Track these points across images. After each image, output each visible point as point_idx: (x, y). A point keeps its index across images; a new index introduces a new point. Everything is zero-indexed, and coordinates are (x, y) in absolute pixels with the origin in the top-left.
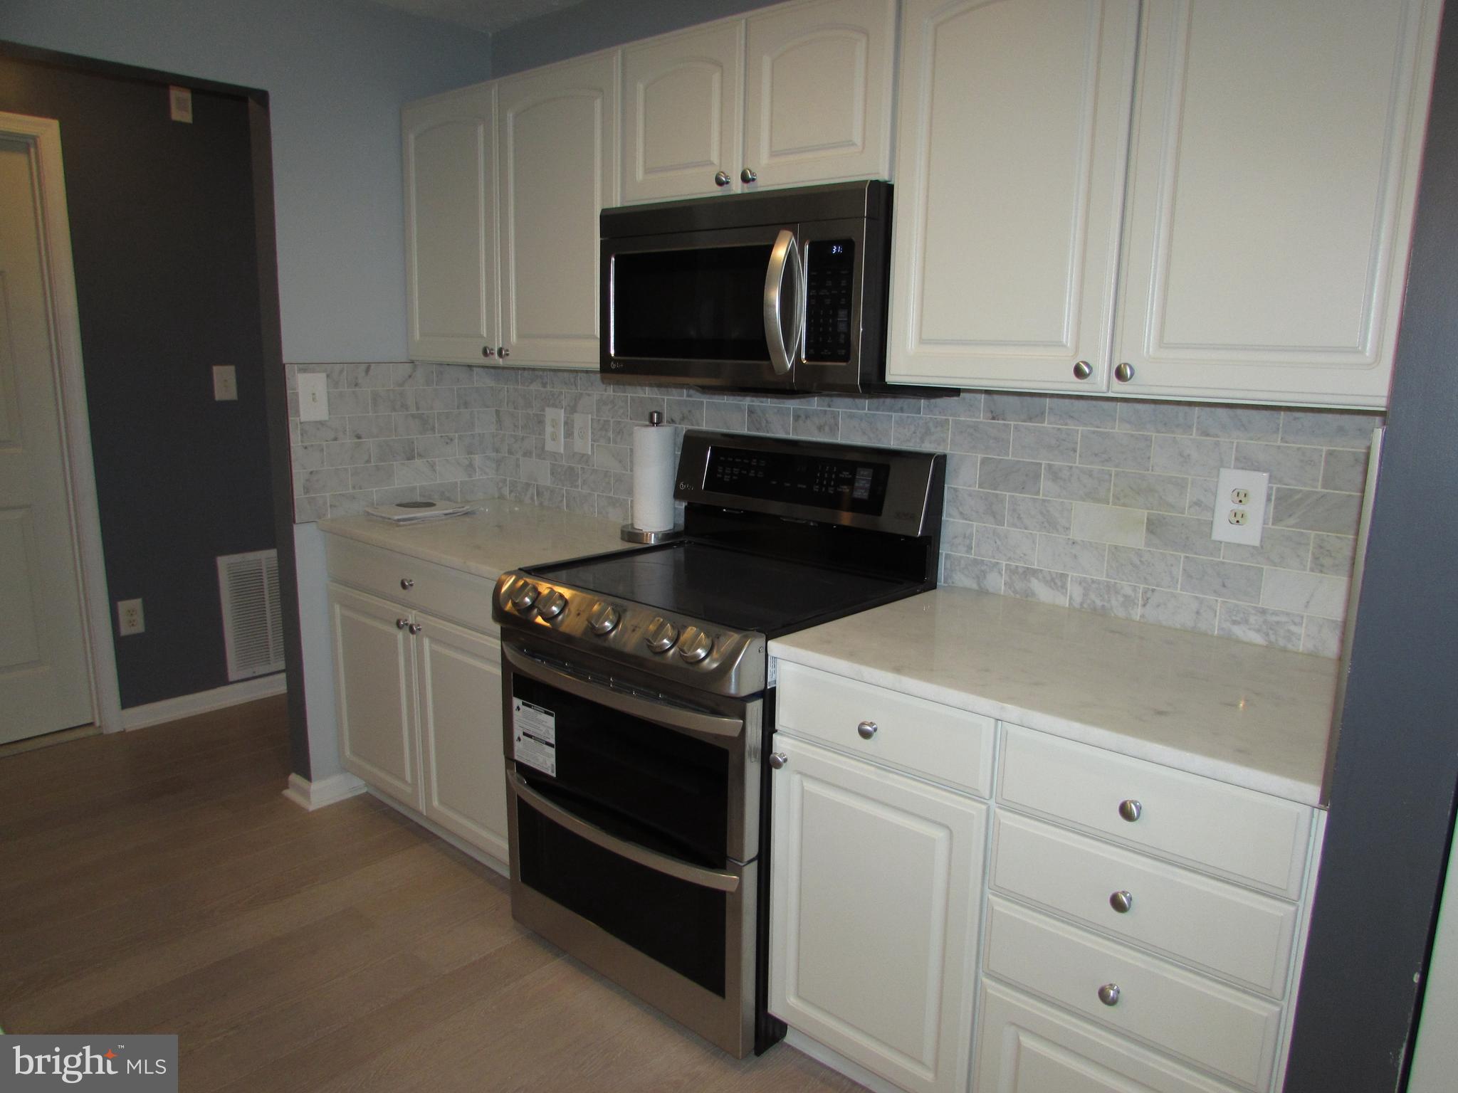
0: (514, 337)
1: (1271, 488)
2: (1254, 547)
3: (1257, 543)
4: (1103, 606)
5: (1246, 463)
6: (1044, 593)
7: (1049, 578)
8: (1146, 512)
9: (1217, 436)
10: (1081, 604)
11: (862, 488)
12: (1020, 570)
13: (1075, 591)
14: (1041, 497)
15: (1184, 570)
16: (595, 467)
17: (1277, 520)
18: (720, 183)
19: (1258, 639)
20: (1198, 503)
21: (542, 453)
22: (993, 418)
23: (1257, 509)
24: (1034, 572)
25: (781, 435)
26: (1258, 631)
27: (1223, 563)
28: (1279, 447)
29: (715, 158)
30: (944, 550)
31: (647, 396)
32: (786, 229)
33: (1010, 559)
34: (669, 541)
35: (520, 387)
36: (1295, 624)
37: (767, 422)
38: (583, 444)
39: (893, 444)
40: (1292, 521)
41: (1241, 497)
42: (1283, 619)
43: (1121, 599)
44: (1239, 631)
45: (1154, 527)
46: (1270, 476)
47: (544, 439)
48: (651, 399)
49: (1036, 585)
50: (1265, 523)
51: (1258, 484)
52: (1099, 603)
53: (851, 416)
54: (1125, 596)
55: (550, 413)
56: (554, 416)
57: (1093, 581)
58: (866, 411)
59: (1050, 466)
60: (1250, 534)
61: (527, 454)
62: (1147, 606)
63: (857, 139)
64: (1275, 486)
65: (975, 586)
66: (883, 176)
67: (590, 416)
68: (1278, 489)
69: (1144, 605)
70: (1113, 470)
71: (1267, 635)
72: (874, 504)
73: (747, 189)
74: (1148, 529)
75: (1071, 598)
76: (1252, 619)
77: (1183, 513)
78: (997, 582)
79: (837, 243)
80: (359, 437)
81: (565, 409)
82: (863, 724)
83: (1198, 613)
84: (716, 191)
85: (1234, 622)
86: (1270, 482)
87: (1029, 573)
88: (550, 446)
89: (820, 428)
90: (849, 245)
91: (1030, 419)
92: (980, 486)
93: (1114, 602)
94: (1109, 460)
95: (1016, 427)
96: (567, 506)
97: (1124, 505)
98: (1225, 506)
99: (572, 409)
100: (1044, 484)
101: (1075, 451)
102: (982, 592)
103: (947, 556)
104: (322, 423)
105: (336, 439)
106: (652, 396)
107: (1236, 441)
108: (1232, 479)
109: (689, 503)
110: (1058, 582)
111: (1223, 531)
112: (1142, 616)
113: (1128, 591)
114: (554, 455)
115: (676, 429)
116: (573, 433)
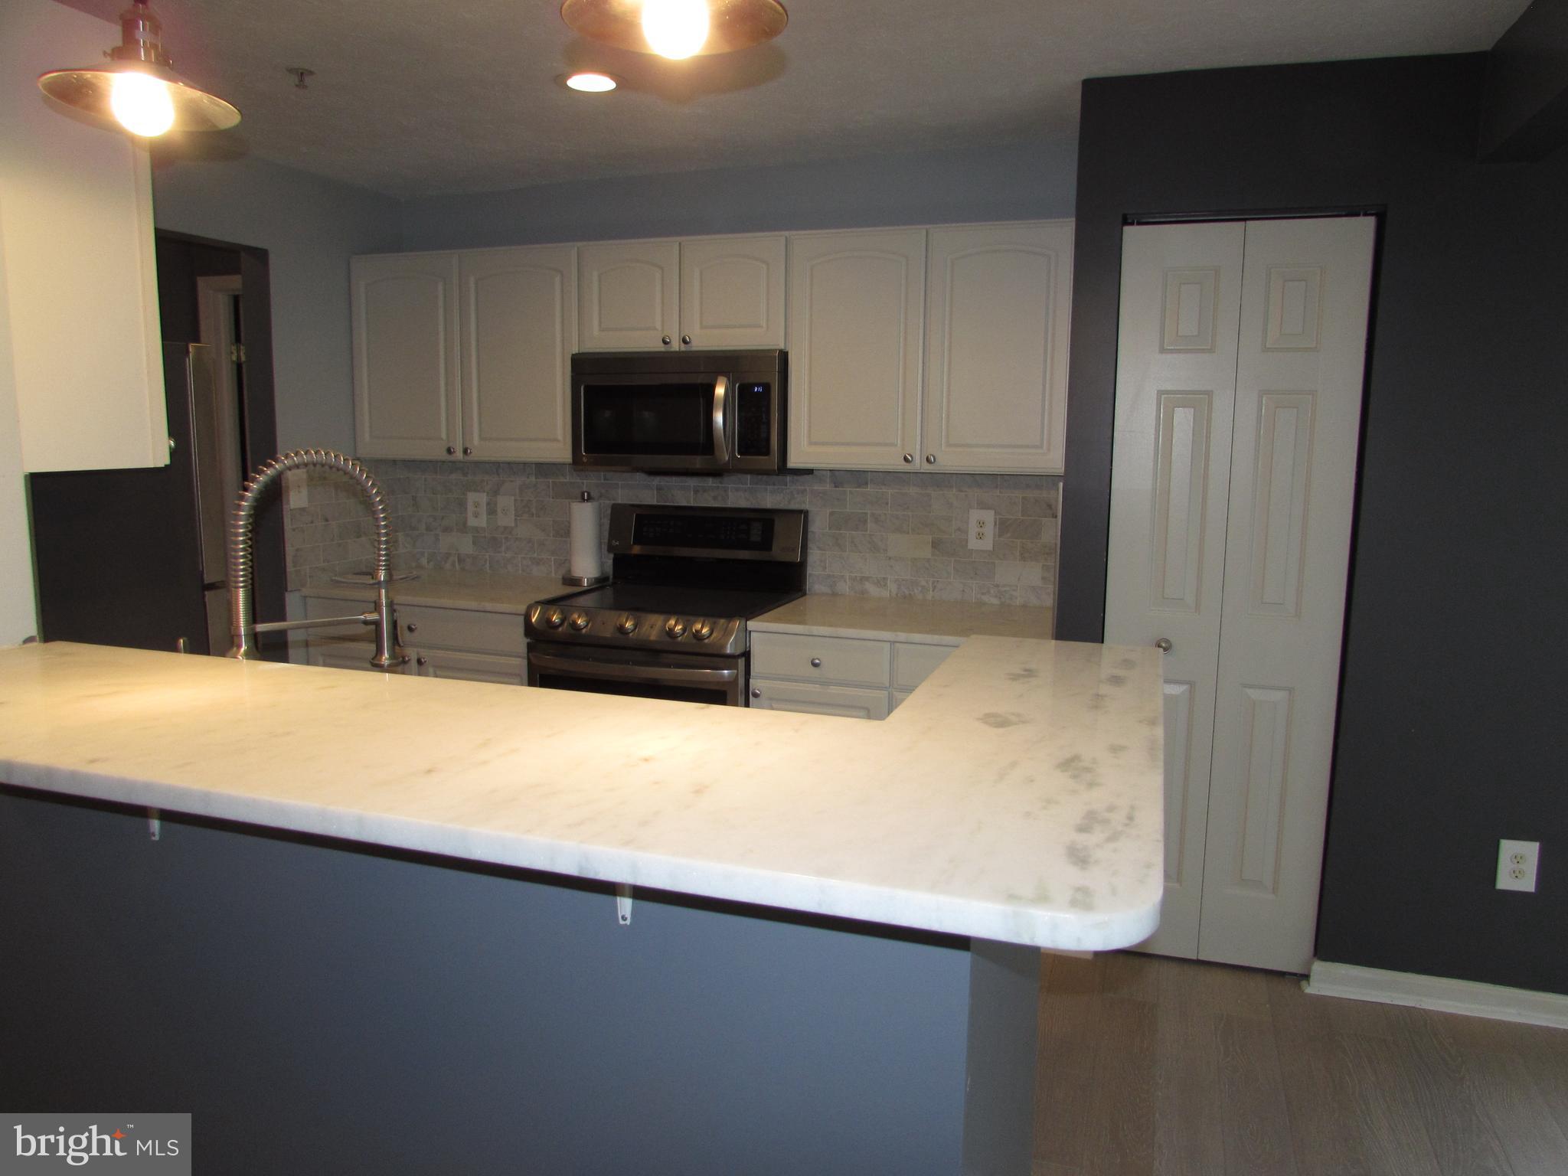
0: (476, 440)
1: (996, 519)
2: (990, 551)
3: (992, 549)
4: (910, 594)
5: (983, 506)
6: (873, 590)
7: (876, 581)
8: (931, 537)
9: (966, 491)
10: (897, 595)
11: (756, 535)
12: (858, 578)
13: (893, 587)
14: (868, 532)
15: (954, 568)
16: (519, 536)
17: (1000, 536)
18: (665, 342)
19: (995, 601)
20: (959, 529)
21: (463, 528)
22: (836, 487)
23: (990, 530)
24: (867, 579)
25: (684, 503)
26: (996, 596)
27: (975, 562)
28: (998, 496)
29: (658, 326)
30: (809, 570)
31: (568, 480)
32: (723, 376)
33: (851, 572)
34: (600, 583)
35: (438, 477)
36: (1014, 590)
37: (672, 495)
38: (506, 520)
39: (769, 506)
40: (1009, 535)
41: (981, 524)
42: (1007, 589)
43: (920, 589)
44: (985, 598)
45: (936, 545)
46: (995, 512)
47: (466, 518)
48: (571, 483)
49: (869, 586)
50: (994, 538)
51: (989, 517)
52: (907, 592)
53: (737, 490)
54: (923, 587)
55: (472, 497)
56: (477, 500)
57: (903, 580)
58: (749, 485)
59: (873, 515)
60: (987, 544)
61: (447, 530)
62: (935, 591)
63: (764, 325)
64: (998, 517)
65: (829, 592)
66: (782, 346)
67: (513, 498)
68: (1000, 519)
69: (933, 591)
70: (910, 513)
71: (1000, 598)
72: (766, 544)
73: (683, 348)
74: (932, 547)
75: (890, 591)
76: (992, 591)
77: (951, 535)
78: (844, 587)
79: (758, 385)
80: (327, 520)
81: (488, 493)
82: (814, 659)
83: (963, 591)
84: (661, 348)
85: (983, 594)
86: (995, 515)
87: (864, 579)
88: (472, 522)
89: (715, 498)
90: (767, 387)
91: (859, 487)
92: (830, 529)
93: (916, 591)
94: (908, 508)
95: (850, 492)
96: (490, 567)
97: (918, 534)
98: (973, 530)
99: (495, 492)
100: (870, 525)
101: (887, 504)
102: (834, 594)
103: (810, 575)
104: (303, 510)
105: (312, 522)
106: (573, 481)
107: (976, 494)
108: (975, 515)
109: (615, 554)
110: (881, 583)
111: (973, 544)
112: (933, 597)
113: (923, 583)
114: (476, 529)
115: (600, 504)
116: (496, 511)
